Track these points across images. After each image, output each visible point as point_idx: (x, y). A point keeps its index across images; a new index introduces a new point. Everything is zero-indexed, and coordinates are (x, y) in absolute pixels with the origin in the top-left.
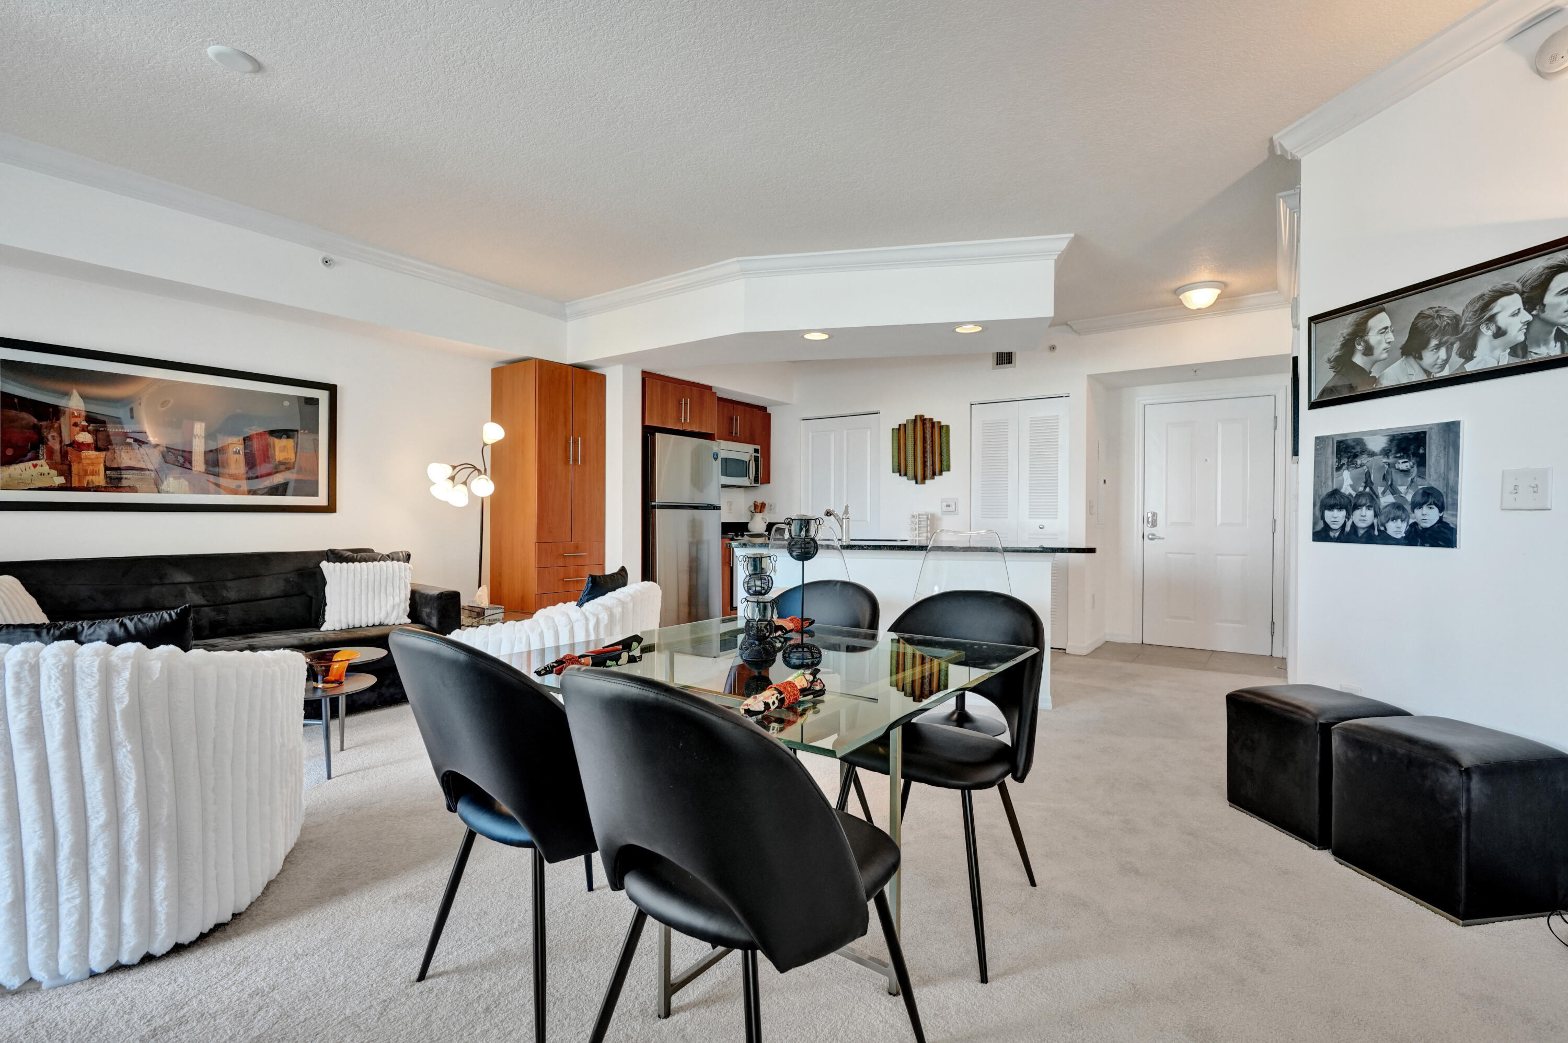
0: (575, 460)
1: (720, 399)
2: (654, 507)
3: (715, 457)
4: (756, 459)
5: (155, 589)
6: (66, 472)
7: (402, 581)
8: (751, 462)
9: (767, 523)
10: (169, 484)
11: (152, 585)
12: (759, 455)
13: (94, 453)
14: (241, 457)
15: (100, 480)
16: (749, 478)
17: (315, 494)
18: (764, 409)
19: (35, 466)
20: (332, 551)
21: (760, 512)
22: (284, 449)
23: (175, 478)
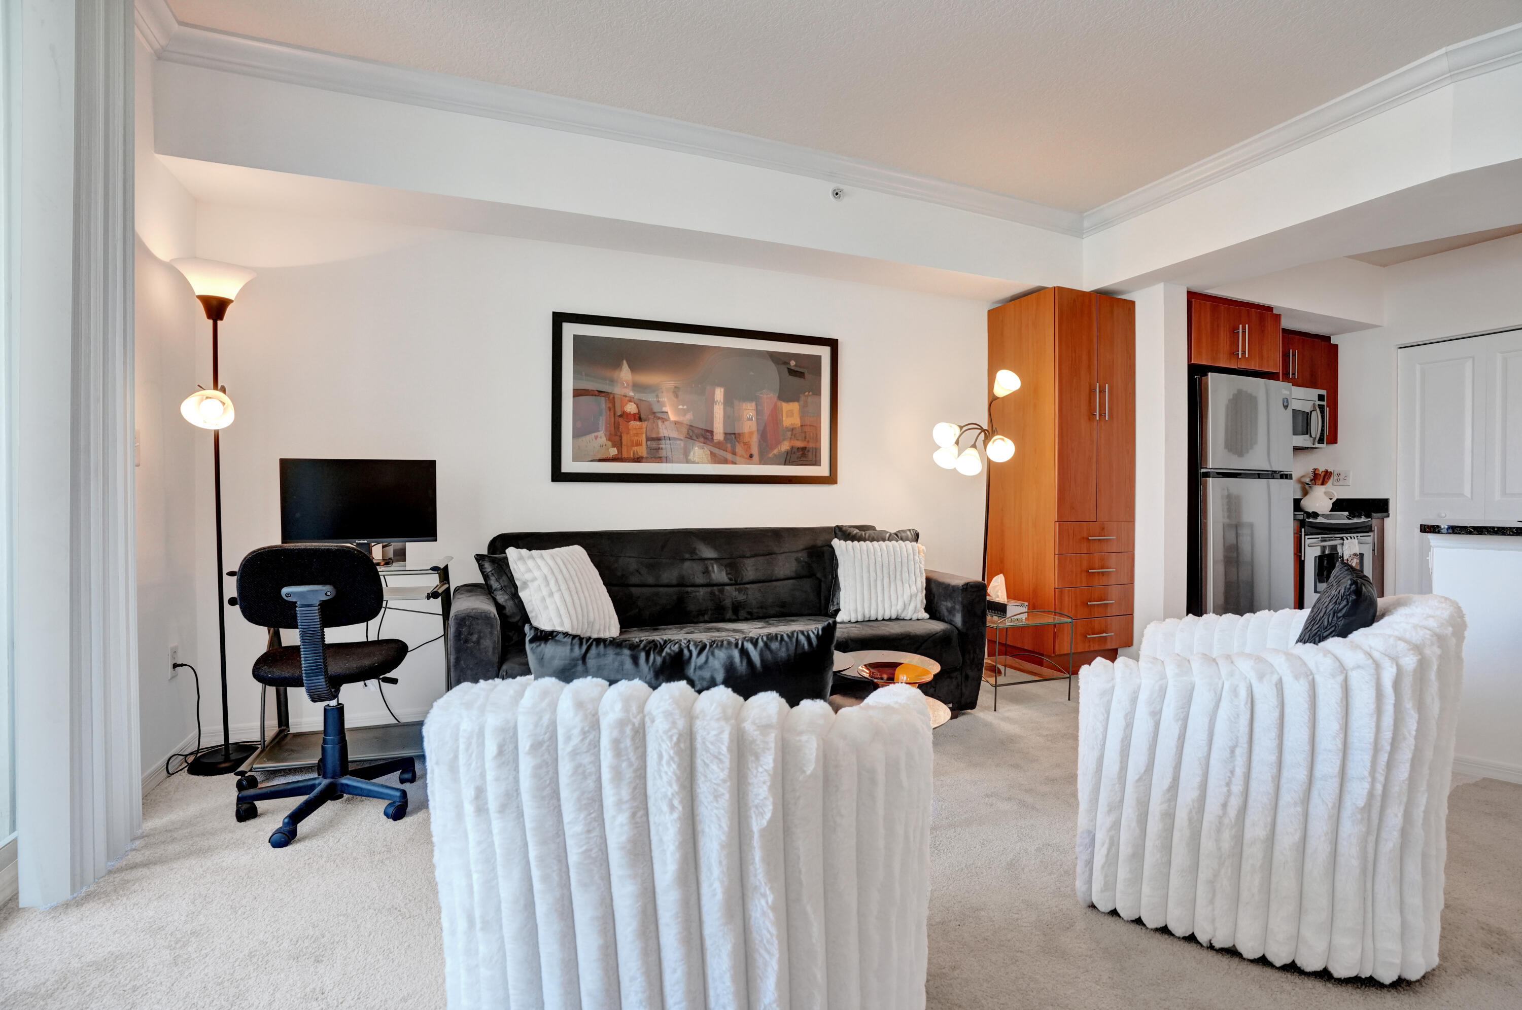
0: (1102, 415)
2: (1204, 475)
3: (1286, 406)
4: (1322, 409)
5: (687, 564)
7: (917, 566)
8: (1314, 413)
9: (1334, 500)
10: (694, 454)
11: (683, 560)
12: (1324, 403)
13: (639, 423)
14: (755, 424)
15: (642, 451)
16: (1311, 436)
17: (816, 462)
18: (1331, 339)
19: (596, 438)
20: (842, 528)
21: (1323, 484)
22: (790, 414)
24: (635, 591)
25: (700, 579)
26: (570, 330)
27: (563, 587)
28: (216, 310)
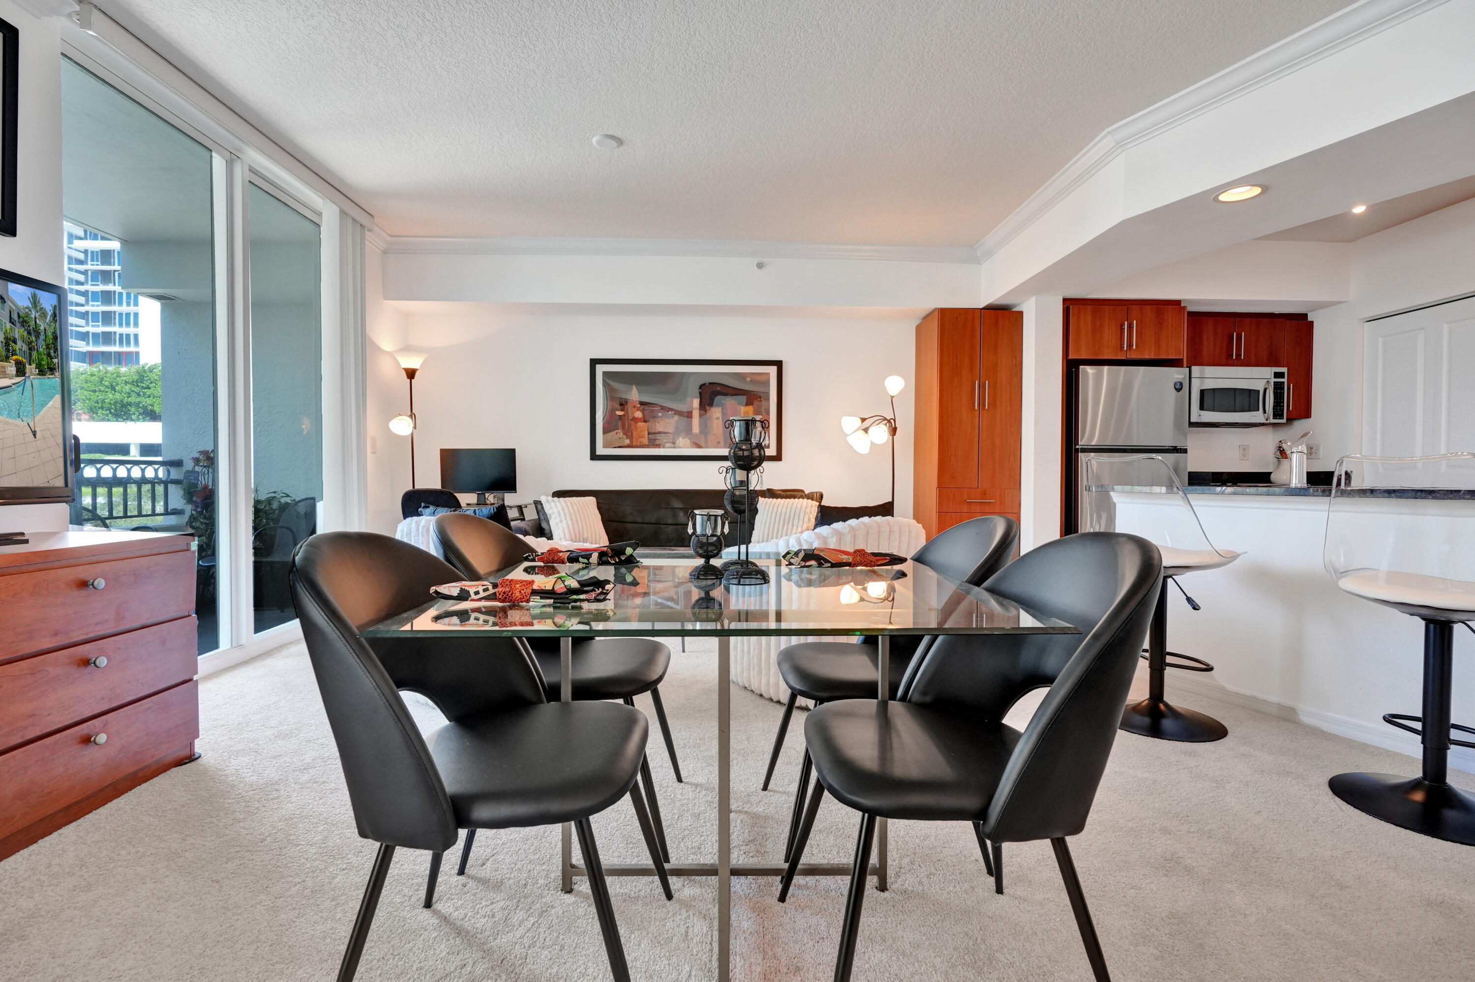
0: (982, 404)
1: (1191, 314)
2: (1077, 451)
3: (1178, 386)
4: (1278, 387)
5: (663, 511)
6: (631, 437)
8: (1268, 391)
10: (679, 443)
11: (662, 508)
12: (1285, 380)
13: (643, 424)
14: (720, 422)
15: (645, 441)
16: (1265, 412)
18: (1305, 316)
19: (617, 433)
20: (769, 490)
22: (747, 414)
23: (683, 438)
24: (630, 526)
25: (670, 521)
26: (600, 369)
27: (568, 518)
28: (411, 374)
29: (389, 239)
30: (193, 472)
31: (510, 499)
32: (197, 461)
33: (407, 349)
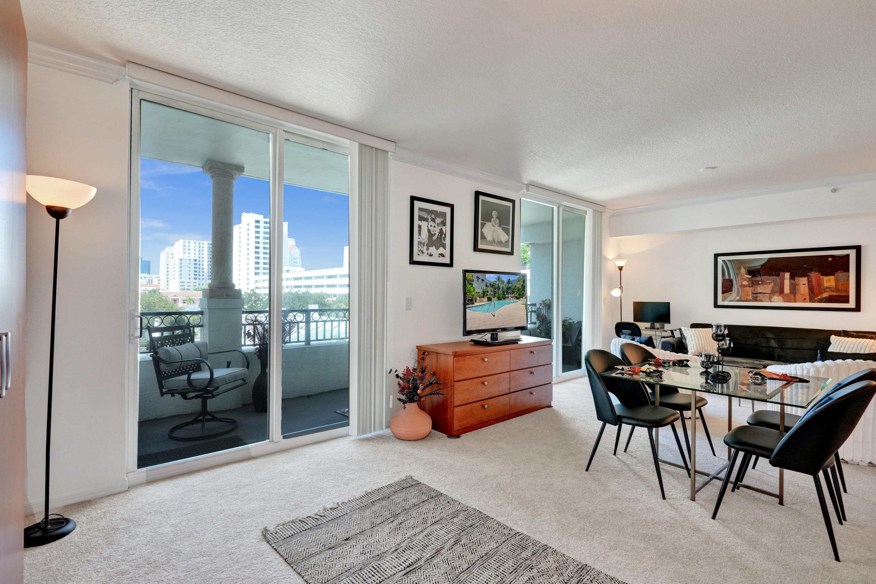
5: (760, 339)
6: (741, 296)
10: (774, 299)
11: (759, 337)
14: (806, 286)
15: (750, 298)
17: (847, 302)
19: (732, 293)
20: (842, 331)
22: (829, 281)
23: (777, 296)
25: (765, 345)
26: (721, 259)
28: (621, 269)
29: (612, 211)
30: (540, 308)
31: (667, 326)
32: (541, 304)
33: (619, 257)
